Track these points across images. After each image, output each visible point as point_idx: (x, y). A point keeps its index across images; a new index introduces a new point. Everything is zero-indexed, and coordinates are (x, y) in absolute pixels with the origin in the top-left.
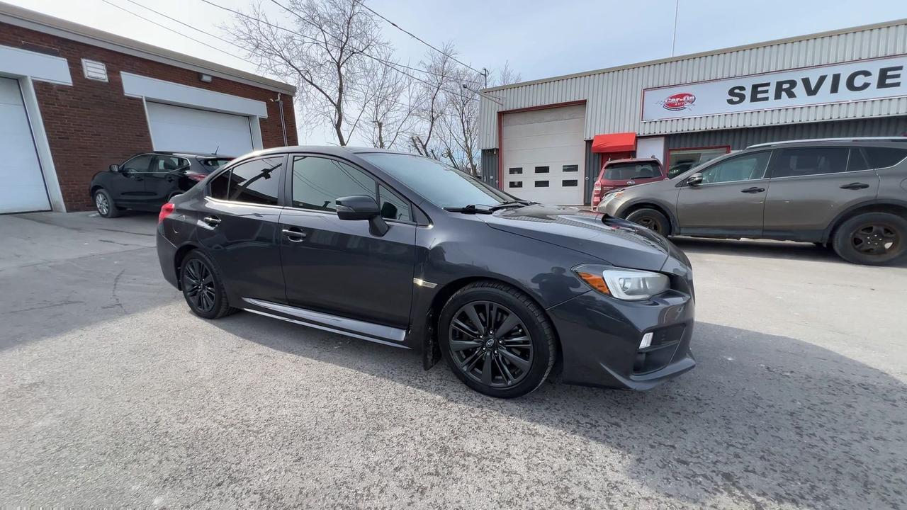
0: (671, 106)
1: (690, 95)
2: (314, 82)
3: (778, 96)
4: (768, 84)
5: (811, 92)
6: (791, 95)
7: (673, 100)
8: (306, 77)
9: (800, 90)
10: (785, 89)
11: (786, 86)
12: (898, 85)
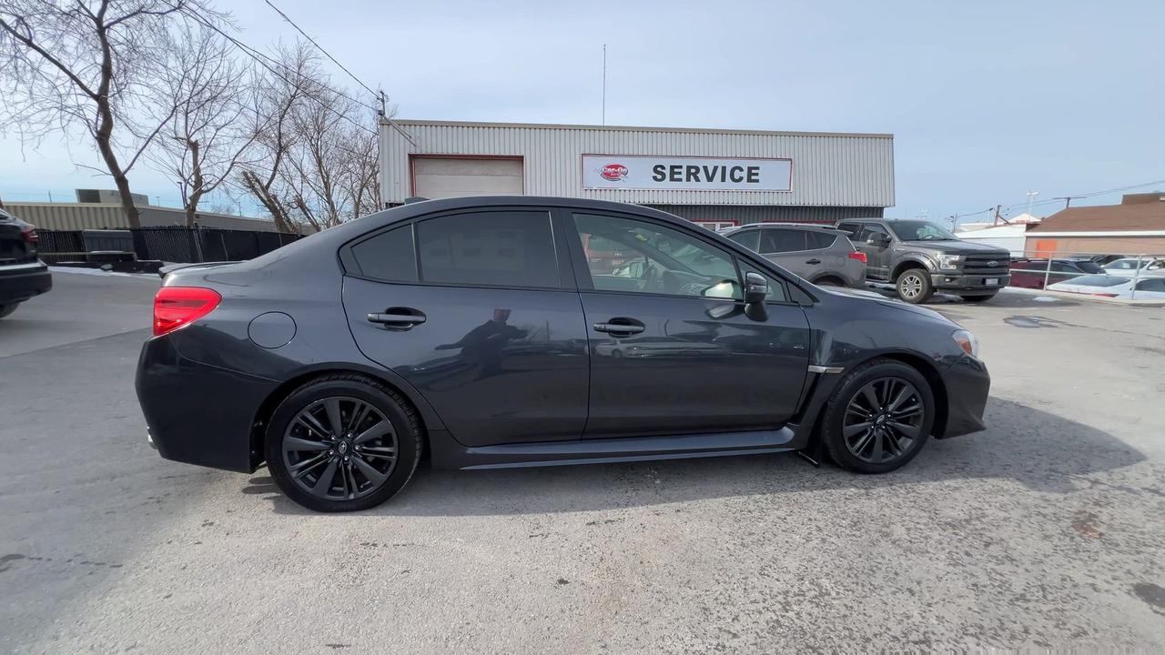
0: (607, 175)
1: (624, 168)
2: (34, 42)
3: (688, 180)
4: (681, 167)
5: (710, 179)
6: (697, 180)
7: (609, 170)
8: (19, 31)
9: (702, 175)
10: (692, 173)
11: (693, 171)
12: (757, 181)
